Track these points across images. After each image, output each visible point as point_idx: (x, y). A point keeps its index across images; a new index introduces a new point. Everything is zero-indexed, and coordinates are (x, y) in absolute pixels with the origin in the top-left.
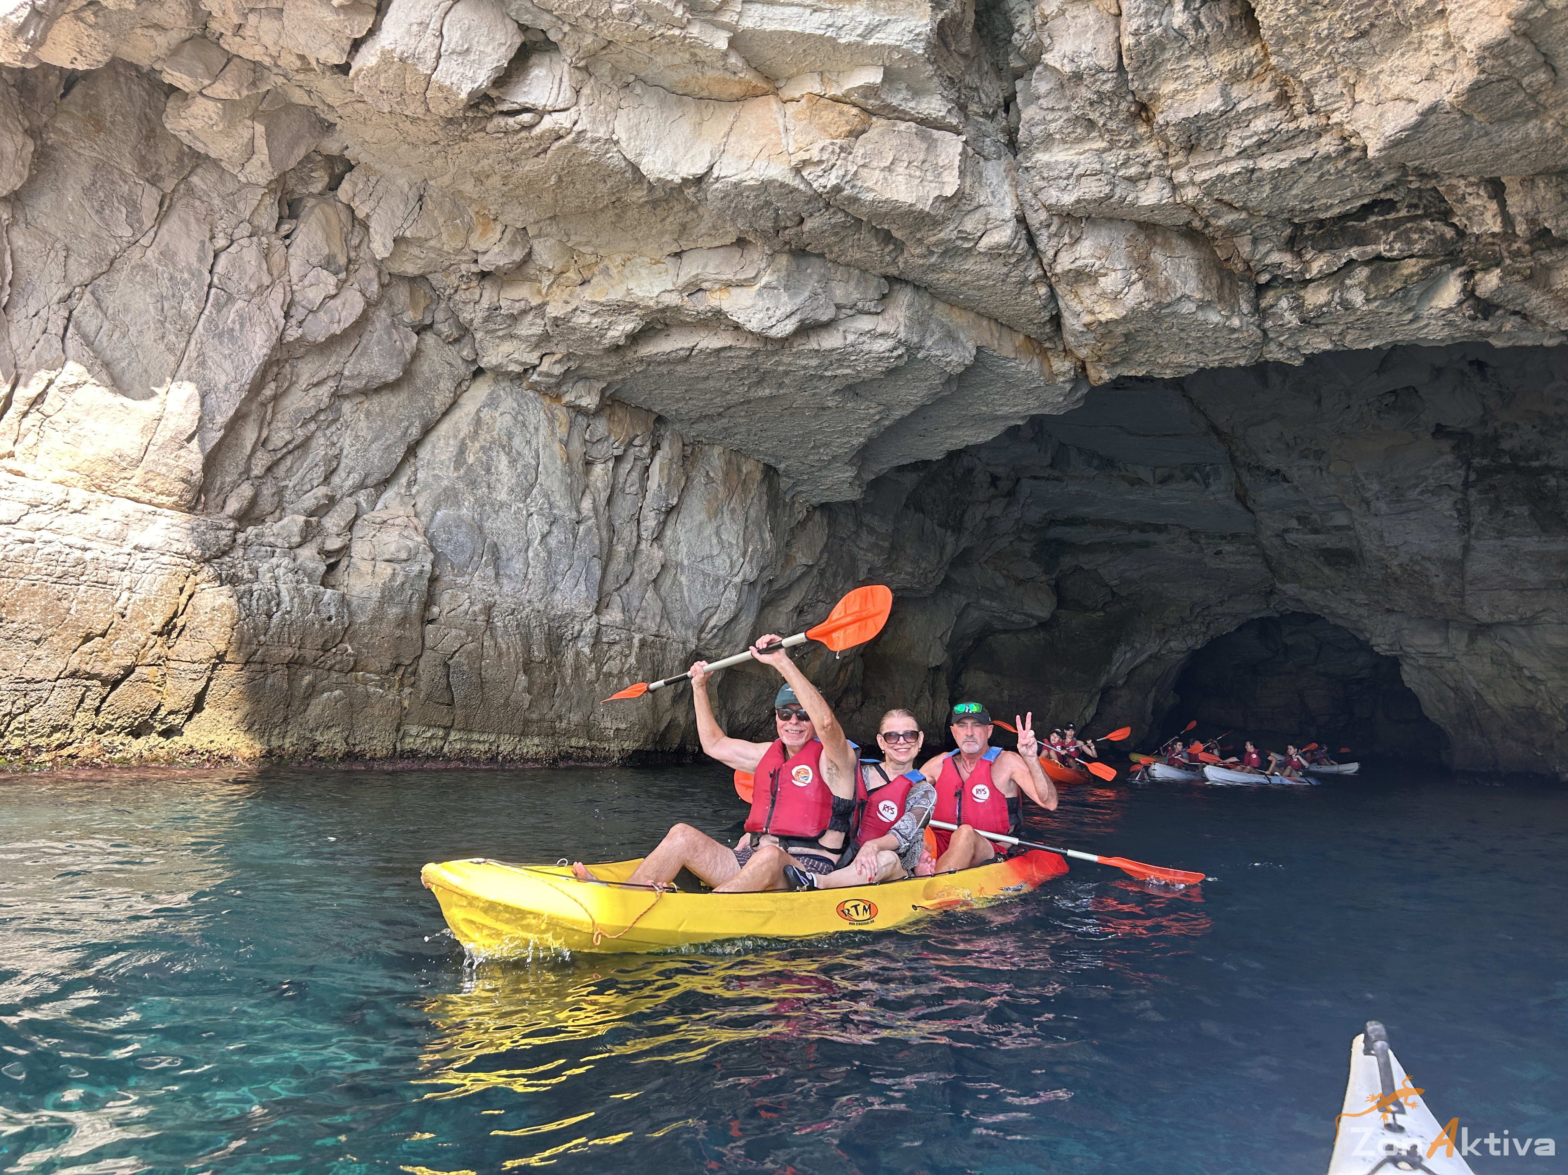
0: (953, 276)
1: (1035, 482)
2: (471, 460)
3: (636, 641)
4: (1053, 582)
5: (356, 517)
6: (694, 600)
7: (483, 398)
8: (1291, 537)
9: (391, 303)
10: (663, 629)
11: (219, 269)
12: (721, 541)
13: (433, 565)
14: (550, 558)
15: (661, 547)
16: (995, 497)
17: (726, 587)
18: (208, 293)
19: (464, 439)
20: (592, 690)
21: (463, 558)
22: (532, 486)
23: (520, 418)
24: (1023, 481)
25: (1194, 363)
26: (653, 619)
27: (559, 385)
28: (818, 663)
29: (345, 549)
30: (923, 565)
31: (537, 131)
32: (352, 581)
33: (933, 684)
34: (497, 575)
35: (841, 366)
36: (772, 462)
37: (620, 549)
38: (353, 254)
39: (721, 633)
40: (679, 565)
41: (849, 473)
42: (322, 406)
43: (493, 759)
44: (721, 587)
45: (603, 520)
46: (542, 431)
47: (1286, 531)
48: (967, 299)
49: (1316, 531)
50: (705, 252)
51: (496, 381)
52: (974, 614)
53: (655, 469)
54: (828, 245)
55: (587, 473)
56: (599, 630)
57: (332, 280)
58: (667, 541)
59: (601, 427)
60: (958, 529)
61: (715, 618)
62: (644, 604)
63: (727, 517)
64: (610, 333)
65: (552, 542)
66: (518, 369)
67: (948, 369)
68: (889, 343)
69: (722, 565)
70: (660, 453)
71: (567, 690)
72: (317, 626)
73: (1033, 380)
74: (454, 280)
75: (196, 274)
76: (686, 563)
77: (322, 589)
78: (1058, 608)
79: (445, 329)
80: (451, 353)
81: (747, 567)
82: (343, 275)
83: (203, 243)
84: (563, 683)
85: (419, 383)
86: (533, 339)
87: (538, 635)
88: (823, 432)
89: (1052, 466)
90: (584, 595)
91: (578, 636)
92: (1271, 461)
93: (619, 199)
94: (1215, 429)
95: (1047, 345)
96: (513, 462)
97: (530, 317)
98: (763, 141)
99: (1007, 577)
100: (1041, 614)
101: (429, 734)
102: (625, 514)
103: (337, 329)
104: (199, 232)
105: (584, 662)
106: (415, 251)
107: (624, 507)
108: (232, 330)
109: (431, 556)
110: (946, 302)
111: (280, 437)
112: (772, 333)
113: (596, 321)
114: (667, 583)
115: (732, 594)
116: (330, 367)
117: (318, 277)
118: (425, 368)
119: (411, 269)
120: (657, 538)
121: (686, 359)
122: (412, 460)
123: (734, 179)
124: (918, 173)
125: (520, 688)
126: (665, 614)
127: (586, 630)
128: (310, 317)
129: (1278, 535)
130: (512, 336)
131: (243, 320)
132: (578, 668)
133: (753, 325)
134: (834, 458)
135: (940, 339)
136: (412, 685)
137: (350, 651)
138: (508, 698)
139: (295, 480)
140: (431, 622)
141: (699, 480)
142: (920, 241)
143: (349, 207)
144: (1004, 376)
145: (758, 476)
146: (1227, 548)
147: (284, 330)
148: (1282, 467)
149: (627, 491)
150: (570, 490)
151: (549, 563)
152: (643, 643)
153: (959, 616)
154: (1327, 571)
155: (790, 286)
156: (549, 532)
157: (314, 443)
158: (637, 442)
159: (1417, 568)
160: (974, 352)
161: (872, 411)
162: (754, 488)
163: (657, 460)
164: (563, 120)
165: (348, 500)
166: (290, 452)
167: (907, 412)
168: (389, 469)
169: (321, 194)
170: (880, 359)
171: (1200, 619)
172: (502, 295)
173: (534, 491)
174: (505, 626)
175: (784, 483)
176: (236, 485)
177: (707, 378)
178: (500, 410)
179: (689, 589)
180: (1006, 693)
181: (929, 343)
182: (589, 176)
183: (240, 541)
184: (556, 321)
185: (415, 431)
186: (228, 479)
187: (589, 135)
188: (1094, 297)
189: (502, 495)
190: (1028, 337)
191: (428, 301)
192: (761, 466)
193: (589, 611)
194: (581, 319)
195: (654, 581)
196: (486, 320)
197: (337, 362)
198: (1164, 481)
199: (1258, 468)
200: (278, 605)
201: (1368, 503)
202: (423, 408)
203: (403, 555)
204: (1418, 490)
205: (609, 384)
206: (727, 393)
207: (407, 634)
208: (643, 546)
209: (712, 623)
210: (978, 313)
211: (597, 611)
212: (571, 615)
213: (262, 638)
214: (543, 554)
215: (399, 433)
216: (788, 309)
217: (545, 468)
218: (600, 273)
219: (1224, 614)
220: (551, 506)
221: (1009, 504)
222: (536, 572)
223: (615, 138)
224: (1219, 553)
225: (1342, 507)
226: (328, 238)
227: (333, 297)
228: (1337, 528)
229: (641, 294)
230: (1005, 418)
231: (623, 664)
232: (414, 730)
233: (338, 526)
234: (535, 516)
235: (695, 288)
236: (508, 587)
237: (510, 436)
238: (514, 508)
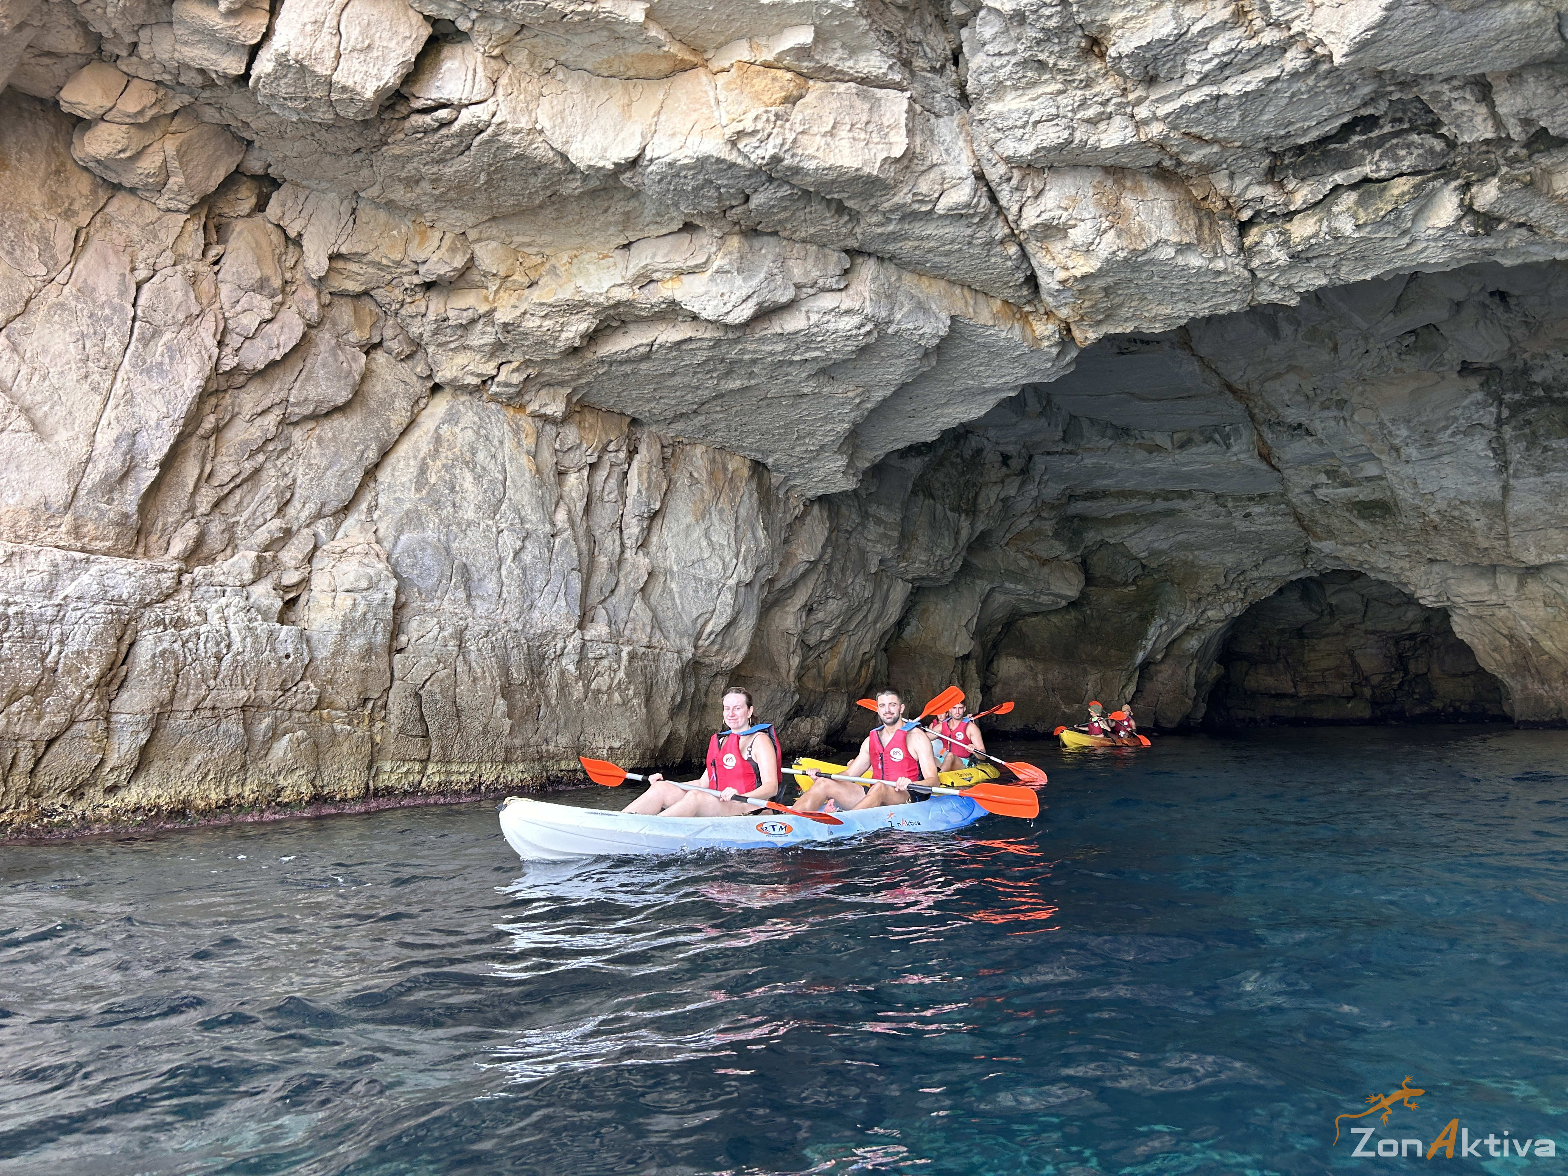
0: (916, 243)
1: (1049, 458)
2: (433, 480)
3: (624, 655)
4: (1079, 560)
5: (316, 548)
6: (687, 607)
7: (441, 415)
8: (1320, 493)
9: (334, 324)
10: (654, 641)
11: (142, 301)
12: (711, 544)
13: (398, 591)
14: (525, 575)
15: (647, 554)
16: (1007, 476)
17: (720, 591)
18: (132, 327)
19: (424, 459)
20: (581, 709)
21: (430, 582)
22: (501, 501)
23: (483, 432)
24: (1036, 458)
25: (1183, 313)
26: (643, 629)
27: (519, 394)
28: (836, 661)
29: (306, 582)
30: (938, 552)
31: (456, 127)
32: (313, 615)
33: (963, 673)
34: (469, 597)
35: (809, 349)
36: (759, 456)
37: (603, 560)
38: (288, 276)
39: (719, 639)
40: (668, 572)
41: (841, 462)
42: (269, 436)
43: (475, 790)
44: (715, 591)
45: (581, 532)
46: (507, 444)
47: (1316, 486)
48: (934, 267)
49: (1346, 485)
50: (653, 242)
51: (455, 396)
52: (1000, 599)
53: (633, 474)
54: (780, 222)
55: (560, 484)
56: (583, 645)
57: (267, 304)
58: (653, 548)
59: (571, 434)
60: (972, 511)
61: (711, 623)
62: (632, 615)
63: (715, 519)
64: (564, 335)
65: (527, 557)
66: (475, 381)
67: (923, 342)
68: (856, 320)
69: (714, 568)
70: (637, 457)
71: (553, 711)
72: (273, 665)
73: (1016, 347)
74: (398, 294)
75: (117, 310)
76: (675, 568)
77: (278, 626)
78: (1086, 585)
79: (395, 345)
80: (404, 370)
81: (741, 568)
82: (279, 298)
83: (123, 275)
84: (548, 704)
85: (373, 404)
86: (487, 348)
87: (516, 658)
88: (805, 422)
89: (1064, 439)
90: (564, 611)
91: (562, 654)
92: (1292, 415)
93: (555, 194)
94: (1229, 387)
95: (1027, 308)
96: (478, 478)
97: (479, 326)
98: (695, 116)
99: (1030, 558)
100: (1069, 593)
101: (405, 769)
102: (605, 523)
103: (277, 355)
104: (118, 265)
105: (571, 680)
106: (353, 267)
107: (604, 516)
108: (161, 363)
109: (394, 582)
110: (913, 272)
111: (226, 470)
112: (730, 319)
113: (548, 324)
114: (656, 591)
115: (727, 598)
116: (275, 394)
117: (251, 303)
118: (376, 389)
119: (352, 286)
120: (643, 545)
121: (646, 357)
122: (372, 485)
123: (668, 160)
124: (863, 135)
125: (499, 713)
126: (657, 623)
127: (570, 647)
128: (247, 343)
129: (1307, 492)
130: (465, 348)
131: (171, 351)
132: (563, 687)
133: (708, 313)
134: (822, 447)
135: (910, 311)
136: (384, 719)
137: (313, 688)
138: (486, 726)
139: (246, 514)
140: (400, 651)
141: (682, 481)
142: (874, 209)
143: (278, 226)
144: (985, 346)
145: (746, 472)
146: (1256, 509)
147: (218, 359)
148: (1303, 420)
149: (606, 499)
150: (542, 502)
151: (524, 580)
152: (632, 656)
153: (984, 602)
154: (1362, 524)
155: (743, 267)
156: (523, 548)
157: (264, 475)
158: (612, 447)
159: (1456, 513)
160: (948, 322)
161: (850, 394)
162: (742, 486)
163: (635, 464)
164: (481, 113)
165: (305, 531)
166: (238, 486)
167: (888, 392)
168: (347, 496)
169: (249, 216)
170: (848, 338)
171: (1236, 586)
172: (449, 306)
173: (503, 507)
174: (479, 650)
175: (776, 478)
176: (179, 524)
177: (673, 374)
178: (461, 425)
179: (681, 595)
180: (1040, 677)
181: (898, 316)
182: (518, 170)
183: (185, 583)
184: (506, 328)
185: (372, 455)
186: (170, 520)
187: (510, 126)
188: (1066, 252)
189: (469, 514)
190: (1005, 302)
191: (374, 319)
192: (748, 462)
193: (571, 627)
194: (530, 324)
195: (642, 590)
196: (435, 333)
197: (281, 389)
198: (1182, 446)
199: (1279, 424)
200: (229, 646)
201: (1397, 451)
202: (378, 430)
203: (364, 584)
204: (1449, 432)
205: (574, 390)
206: (698, 388)
207: (374, 665)
208: (628, 554)
209: (708, 629)
210: (949, 281)
211: (581, 626)
212: (552, 633)
213: (212, 683)
214: (517, 572)
215: (354, 458)
216: (744, 293)
217: (514, 481)
218: (548, 273)
219: (1260, 578)
220: (522, 521)
221: (1023, 483)
222: (511, 591)
223: (538, 127)
224: (1248, 515)
225: (1370, 457)
226: (259, 262)
227: (269, 321)
228: (1369, 479)
229: (590, 291)
230: (995, 390)
231: (612, 679)
232: (387, 767)
233: (296, 558)
234: (506, 533)
235: (646, 280)
236: (481, 608)
237: (473, 451)
238: (483, 526)
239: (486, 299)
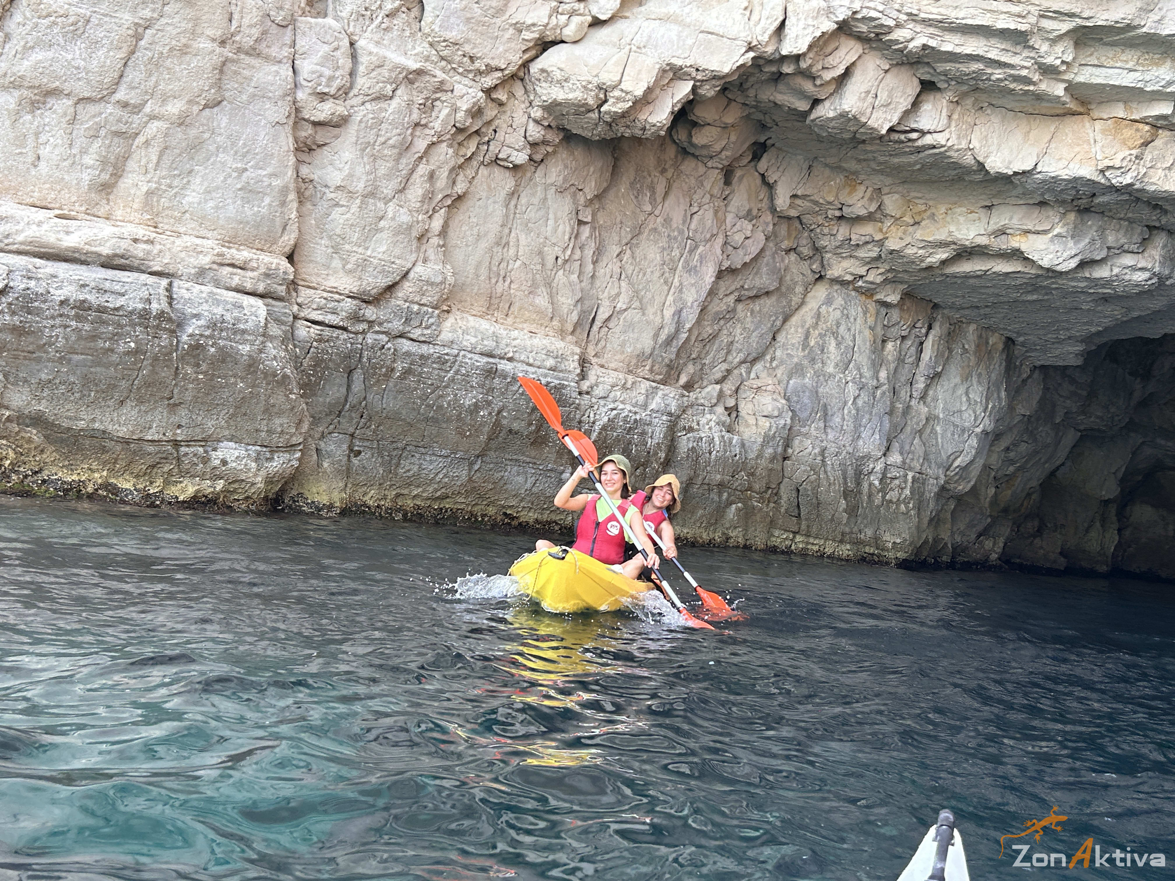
2: (812, 343)
3: (910, 477)
5: (740, 384)
6: (945, 446)
7: (822, 298)
9: (777, 236)
10: (924, 469)
11: (693, 226)
12: (969, 400)
13: (791, 420)
14: (858, 414)
15: (925, 404)
17: (969, 436)
18: (686, 243)
19: (808, 328)
20: (879, 512)
21: (805, 414)
22: (850, 362)
23: (845, 312)
26: (918, 459)
27: (875, 288)
29: (736, 407)
31: (919, 143)
34: (825, 426)
36: (1012, 336)
37: (900, 406)
38: (759, 206)
39: (960, 472)
40: (937, 417)
42: (729, 309)
44: (966, 435)
45: (892, 385)
46: (859, 321)
50: (1012, 208)
51: (833, 286)
52: (1147, 451)
53: (928, 345)
54: (1110, 209)
55: (883, 349)
56: (885, 468)
57: (749, 226)
58: (930, 399)
59: (896, 315)
61: (960, 459)
62: (913, 448)
63: (975, 380)
64: (929, 259)
65: (860, 402)
66: (850, 278)
68: (1146, 275)
69: (968, 419)
70: (932, 332)
71: (865, 511)
72: (731, 461)
74: (819, 219)
75: (681, 232)
76: (941, 416)
77: (732, 435)
79: (804, 250)
80: (804, 266)
81: (987, 421)
82: (754, 222)
83: (686, 210)
84: (862, 507)
85: (785, 290)
86: (867, 259)
87: (850, 471)
88: (1069, 322)
90: (877, 442)
91: (872, 472)
96: (838, 344)
97: (870, 246)
98: (1077, 149)
101: (784, 536)
102: (904, 380)
103: (748, 259)
104: (684, 203)
105: (875, 491)
106: (801, 202)
107: (904, 375)
108: (696, 266)
109: (790, 414)
111: (706, 331)
112: (1056, 268)
113: (921, 252)
114: (928, 432)
115: (974, 441)
116: (738, 283)
117: (742, 225)
118: (789, 279)
119: (794, 213)
120: (923, 397)
121: (980, 277)
122: (774, 343)
123: (1050, 173)
125: (841, 509)
126: (926, 456)
127: (877, 468)
128: (735, 252)
130: (852, 257)
131: (702, 259)
132: (871, 496)
133: (1045, 262)
136: (776, 502)
137: (745, 477)
138: (833, 516)
139: (709, 359)
140: (788, 459)
141: (958, 351)
143: (763, 175)
145: (1000, 346)
147: (721, 263)
149: (907, 362)
150: (873, 364)
151: (857, 419)
152: (913, 479)
153: (1134, 454)
155: (1075, 235)
156: (859, 395)
157: (721, 334)
158: (918, 325)
161: (1116, 313)
162: (996, 356)
163: (930, 337)
164: (939, 137)
165: (736, 372)
166: (710, 341)
168: (761, 350)
169: (746, 166)
170: (1137, 286)
172: (853, 231)
173: (851, 366)
174: (832, 464)
175: (1019, 351)
176: (684, 365)
177: (990, 287)
178: (833, 307)
179: (942, 437)
183: (689, 403)
184: (892, 252)
185: (778, 323)
186: (681, 362)
187: (954, 147)
189: (830, 369)
191: (797, 233)
192: (1003, 339)
193: (879, 454)
194: (910, 251)
195: (920, 431)
196: (837, 246)
197: (742, 280)
200: (714, 447)
202: (784, 306)
203: (775, 413)
206: (1002, 296)
207: (775, 467)
208: (914, 403)
209: (955, 464)
211: (886, 454)
212: (868, 457)
214: (853, 412)
215: (769, 325)
216: (1073, 252)
217: (859, 348)
218: (929, 218)
220: (861, 376)
222: (849, 425)
223: (971, 147)
226: (748, 198)
227: (748, 238)
229: (959, 236)
231: (900, 494)
232: (777, 533)
233: (731, 390)
234: (850, 384)
235: (1001, 233)
236: (832, 435)
237: (838, 325)
238: (837, 378)
239: (881, 230)
